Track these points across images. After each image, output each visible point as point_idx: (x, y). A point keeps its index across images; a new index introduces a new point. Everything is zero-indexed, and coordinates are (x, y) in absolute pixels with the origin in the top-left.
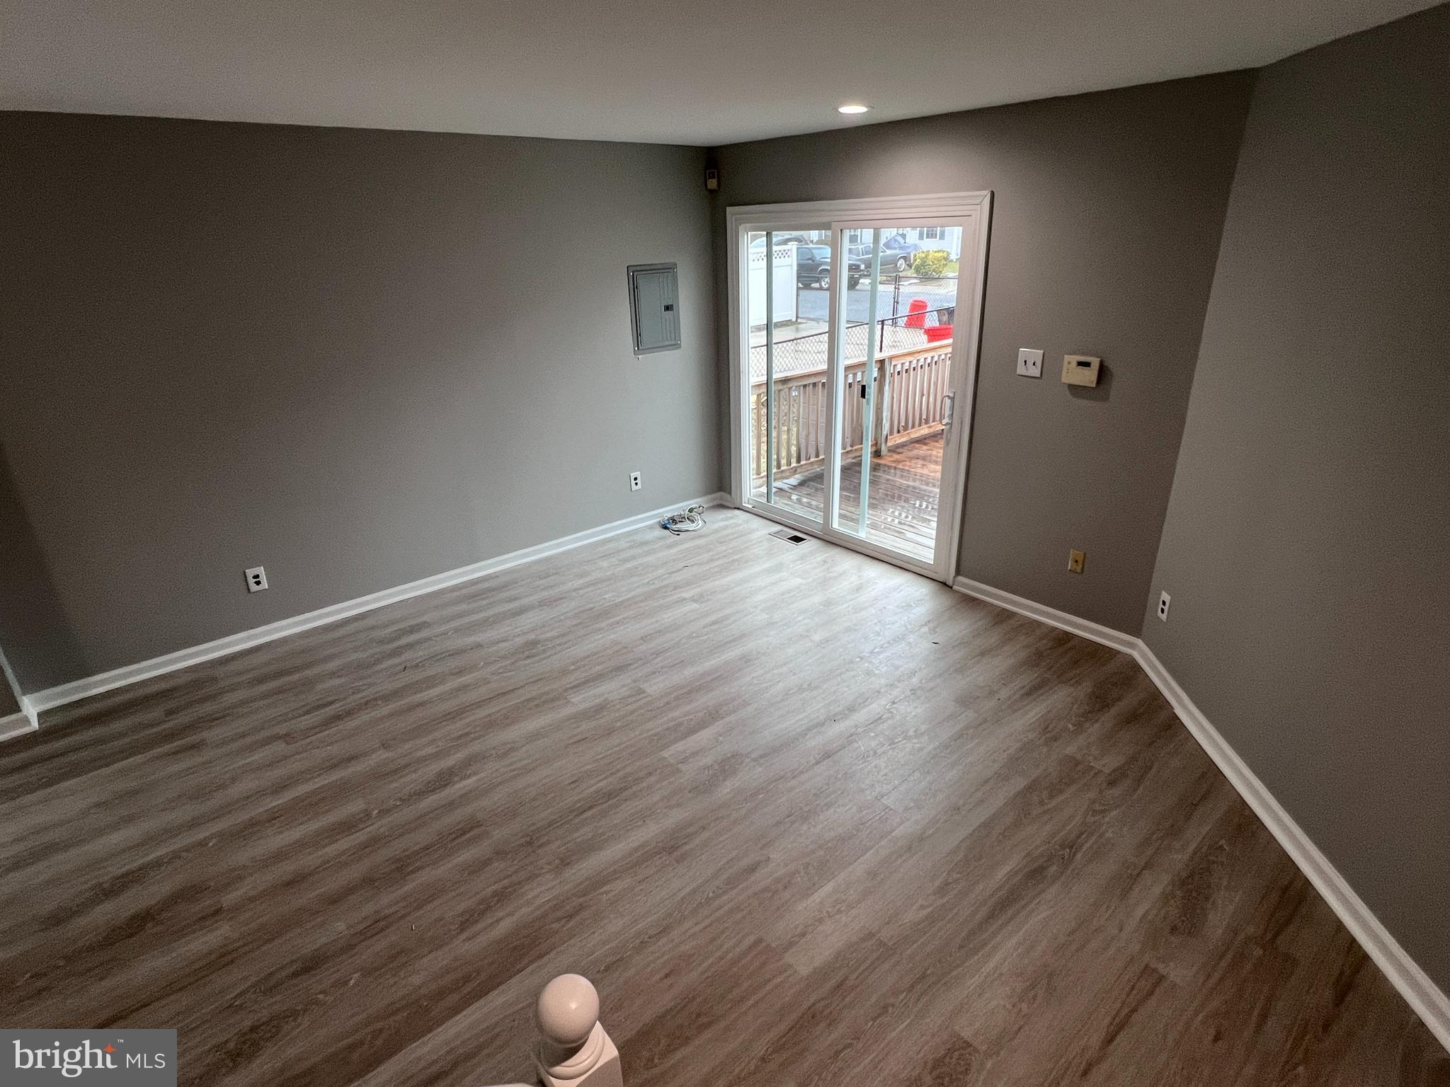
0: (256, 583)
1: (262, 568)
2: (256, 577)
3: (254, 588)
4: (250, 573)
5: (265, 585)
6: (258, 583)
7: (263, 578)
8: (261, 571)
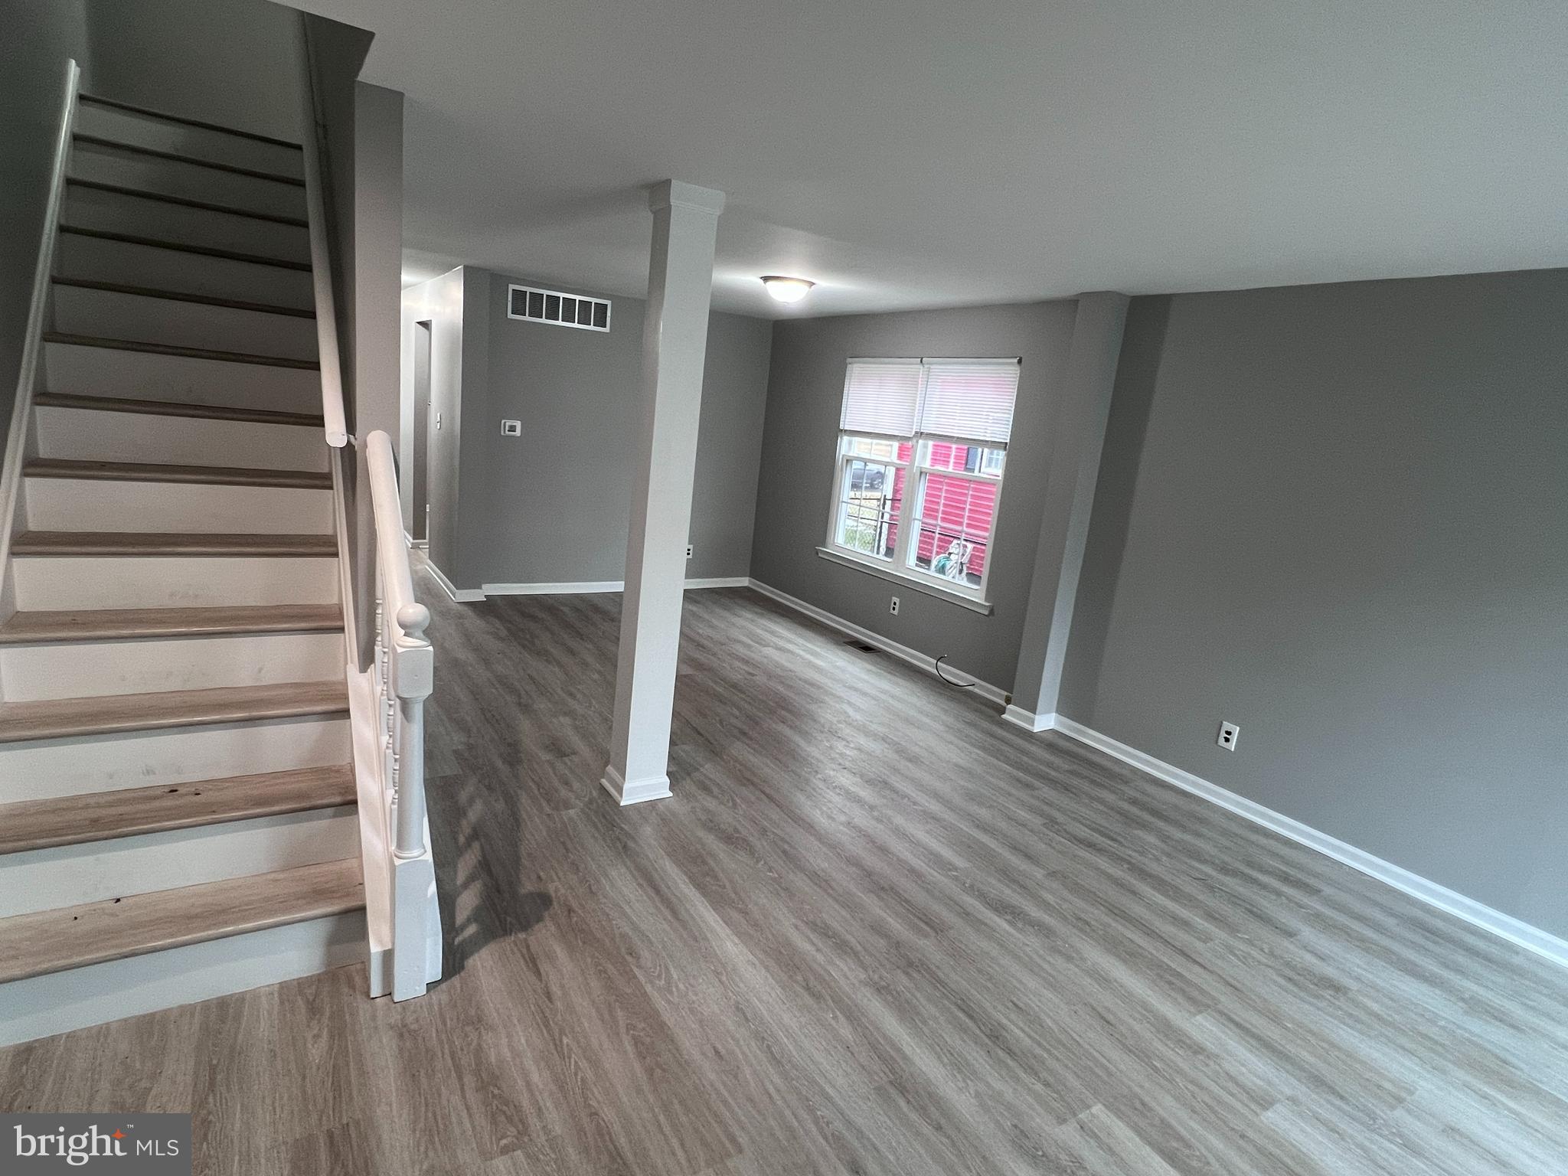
0: (1225, 738)
1: (1238, 728)
2: (1229, 733)
3: (1222, 741)
4: (1227, 726)
5: (1232, 746)
6: (1227, 740)
7: (1234, 739)
8: (1236, 730)
